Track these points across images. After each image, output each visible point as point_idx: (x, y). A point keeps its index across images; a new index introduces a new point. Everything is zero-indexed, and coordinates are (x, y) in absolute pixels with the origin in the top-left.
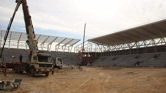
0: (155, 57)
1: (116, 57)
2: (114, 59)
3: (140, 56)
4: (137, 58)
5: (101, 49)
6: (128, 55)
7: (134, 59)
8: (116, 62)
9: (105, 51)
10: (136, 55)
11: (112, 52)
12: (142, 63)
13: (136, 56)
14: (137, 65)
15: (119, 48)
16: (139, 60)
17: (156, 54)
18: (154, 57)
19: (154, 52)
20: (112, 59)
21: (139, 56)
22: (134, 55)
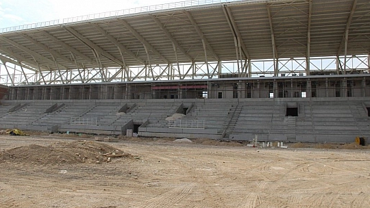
0: (184, 110)
1: (59, 105)
2: (52, 110)
3: (135, 106)
4: (125, 109)
5: (12, 77)
6: (97, 101)
7: (119, 114)
8: (58, 119)
9: (24, 83)
10: (123, 101)
11: (49, 88)
12: (146, 125)
13: (123, 105)
14: (129, 132)
15: (69, 78)
16: (135, 117)
17: (184, 104)
18: (178, 112)
19: (177, 98)
20: (45, 110)
21: (132, 104)
22: (119, 101)
